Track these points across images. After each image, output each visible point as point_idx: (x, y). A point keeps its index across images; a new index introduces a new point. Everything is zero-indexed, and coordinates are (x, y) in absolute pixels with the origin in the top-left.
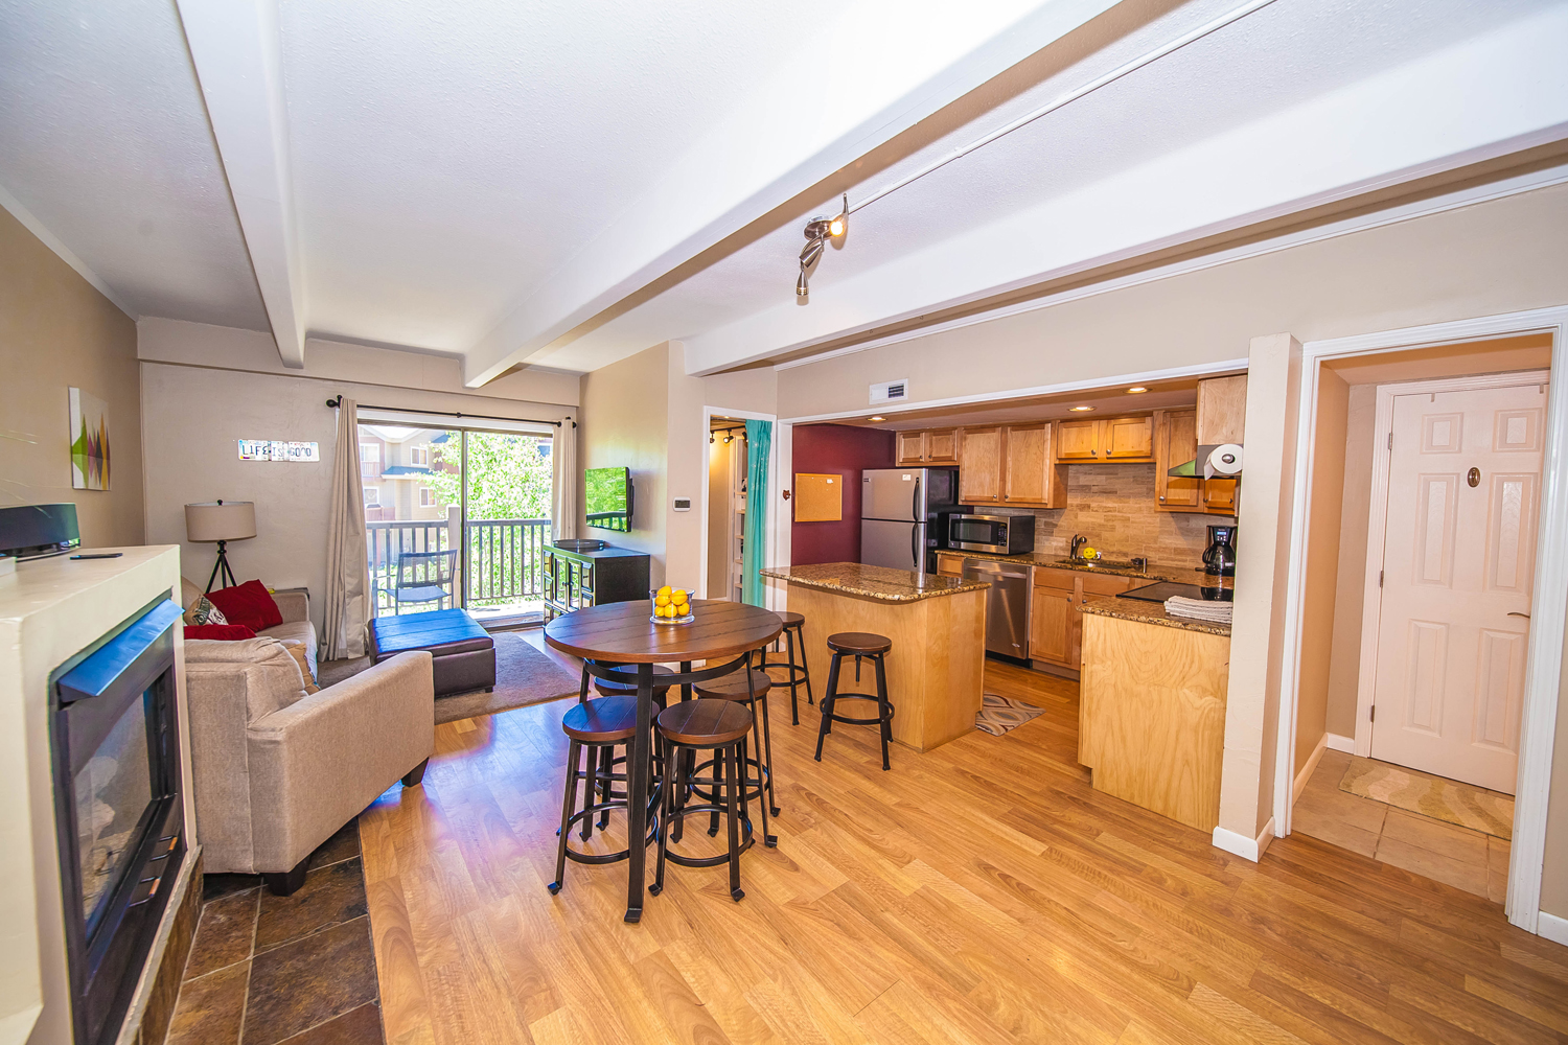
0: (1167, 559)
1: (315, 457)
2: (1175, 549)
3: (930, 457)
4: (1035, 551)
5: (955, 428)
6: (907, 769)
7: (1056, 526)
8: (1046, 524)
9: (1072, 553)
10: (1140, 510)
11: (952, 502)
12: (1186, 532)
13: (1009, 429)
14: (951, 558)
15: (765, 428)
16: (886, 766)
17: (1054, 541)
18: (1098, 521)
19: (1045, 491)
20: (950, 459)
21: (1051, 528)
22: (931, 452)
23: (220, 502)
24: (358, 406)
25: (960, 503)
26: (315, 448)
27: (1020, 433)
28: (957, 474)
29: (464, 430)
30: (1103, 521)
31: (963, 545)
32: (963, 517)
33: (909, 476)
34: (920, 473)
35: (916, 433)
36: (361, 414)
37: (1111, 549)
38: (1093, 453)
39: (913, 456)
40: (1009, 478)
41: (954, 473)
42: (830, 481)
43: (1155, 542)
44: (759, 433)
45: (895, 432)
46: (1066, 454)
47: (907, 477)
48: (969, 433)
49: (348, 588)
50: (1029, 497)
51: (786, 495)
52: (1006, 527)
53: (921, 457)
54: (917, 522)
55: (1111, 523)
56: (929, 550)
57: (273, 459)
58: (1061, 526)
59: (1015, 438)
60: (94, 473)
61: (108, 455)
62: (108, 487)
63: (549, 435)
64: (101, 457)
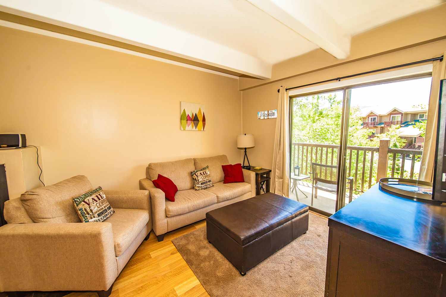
1: (276, 116)
23: (245, 135)
24: (287, 90)
26: (276, 112)
29: (344, 89)
36: (292, 93)
57: (265, 118)
60: (191, 125)
61: (204, 120)
62: (202, 129)
63: (430, 74)
64: (198, 121)
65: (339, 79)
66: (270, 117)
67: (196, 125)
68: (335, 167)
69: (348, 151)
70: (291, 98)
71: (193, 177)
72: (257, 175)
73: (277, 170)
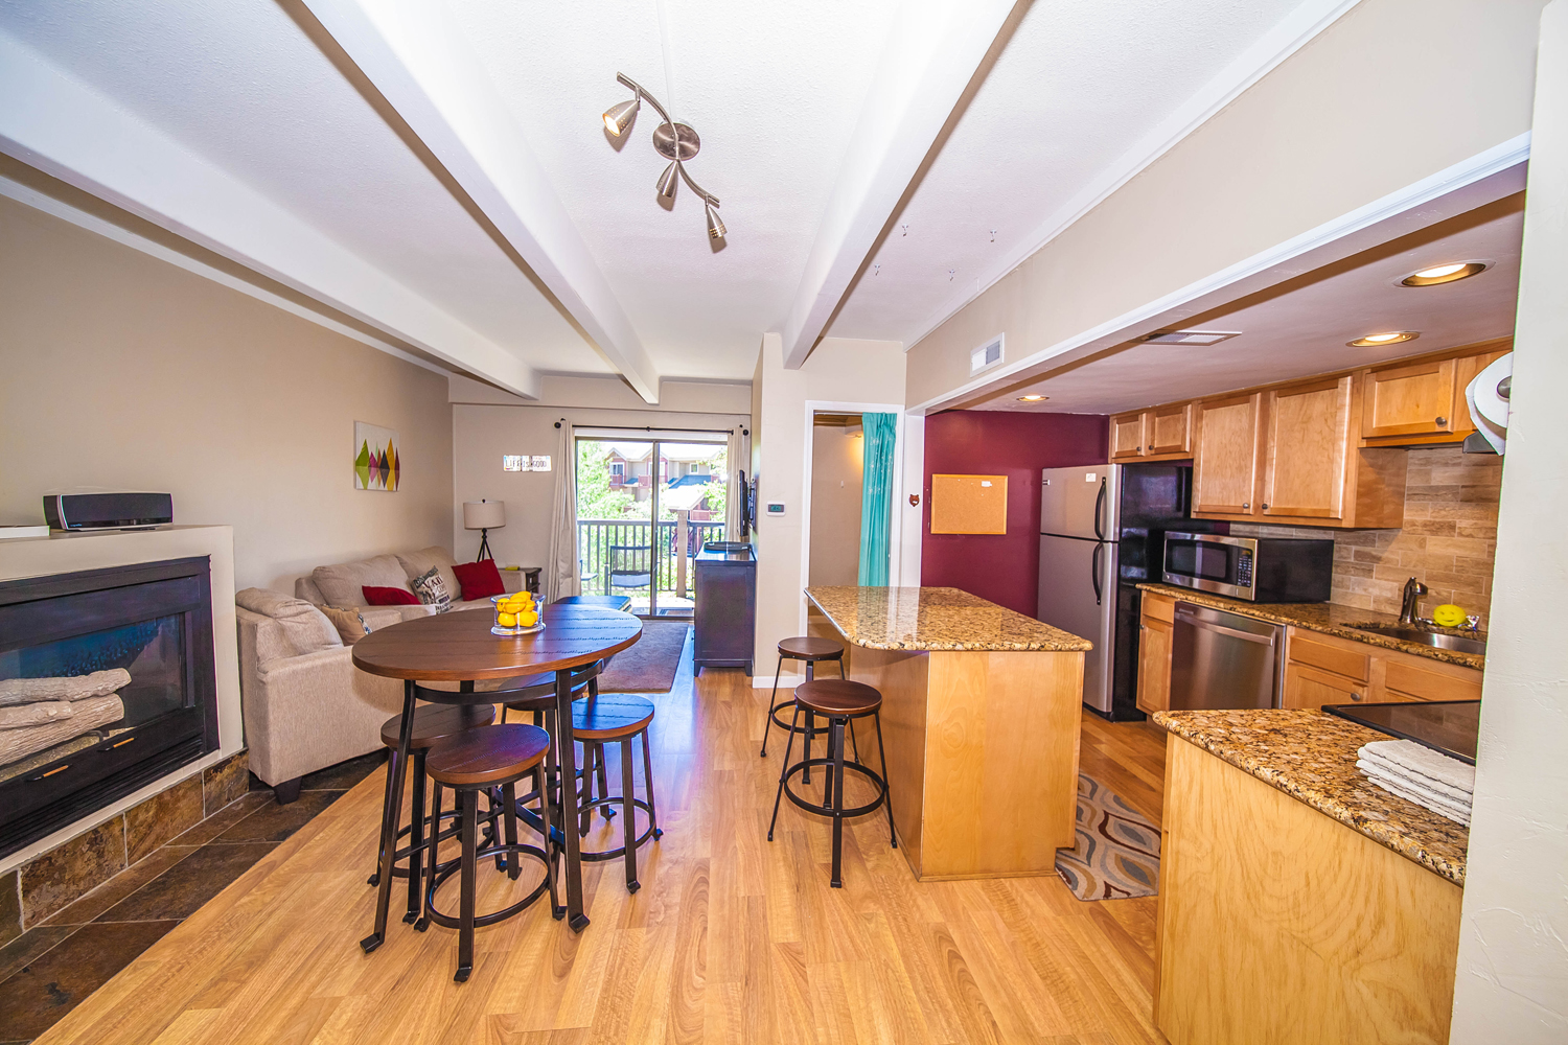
1: (548, 468)
3: (1150, 448)
4: (1331, 601)
5: (1187, 403)
6: (866, 897)
7: (1378, 559)
8: (1358, 554)
9: (1404, 610)
11: (1181, 514)
13: (1273, 394)
14: (1161, 597)
15: (886, 423)
16: (836, 881)
17: (1374, 586)
18: (1474, 554)
19: (1339, 497)
20: (1179, 450)
21: (1367, 564)
22: (1153, 441)
23: (484, 501)
24: (573, 426)
25: (1193, 516)
26: (547, 460)
27: (1294, 401)
28: (1190, 471)
29: (656, 442)
31: (1196, 583)
32: (1197, 537)
33: (1094, 475)
34: (1111, 472)
35: (1131, 416)
36: (579, 432)
38: (1440, 422)
39: (1130, 449)
40: (1272, 475)
41: (1184, 472)
42: (986, 484)
44: (878, 427)
45: (1107, 417)
46: (1380, 428)
47: (1091, 477)
48: (1207, 409)
49: (561, 570)
50: (1306, 507)
51: (913, 500)
52: (1251, 556)
53: (1138, 448)
54: (1102, 540)
56: (1122, 583)
57: (524, 469)
58: (1389, 561)
59: (1284, 409)
60: (376, 479)
61: (397, 467)
62: (395, 489)
63: (724, 443)
64: (388, 468)
65: (648, 429)
66: (535, 469)
67: (385, 479)
68: (647, 548)
69: (659, 528)
70: (577, 438)
71: (420, 590)
72: (527, 576)
73: (560, 563)
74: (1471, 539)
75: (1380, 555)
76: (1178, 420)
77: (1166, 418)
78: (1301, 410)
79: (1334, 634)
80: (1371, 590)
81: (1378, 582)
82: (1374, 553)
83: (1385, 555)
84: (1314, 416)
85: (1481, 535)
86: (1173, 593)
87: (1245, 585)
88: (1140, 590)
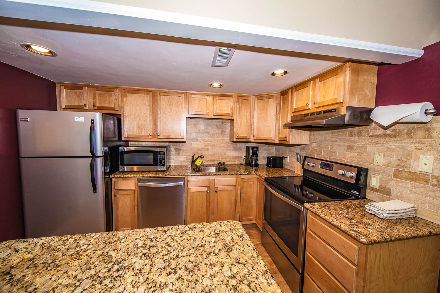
0: (230, 161)
2: (232, 157)
3: (94, 106)
5: (117, 88)
7: (180, 150)
8: (176, 149)
9: (192, 163)
10: (219, 141)
11: (116, 139)
12: (236, 149)
13: (158, 93)
14: (125, 178)
18: (201, 146)
19: (183, 130)
20: (113, 109)
21: (178, 152)
22: (96, 103)
25: (123, 139)
27: (166, 97)
28: (119, 121)
30: (203, 146)
32: (125, 149)
33: (83, 118)
34: (95, 116)
35: (76, 86)
37: (208, 160)
38: (207, 112)
39: (76, 105)
40: (159, 124)
43: (225, 155)
46: (193, 112)
48: (128, 93)
50: (173, 135)
53: (85, 105)
54: (94, 156)
55: (207, 147)
58: (184, 150)
59: (163, 100)
74: (201, 143)
75: (181, 148)
76: (111, 95)
77: (103, 92)
78: (169, 101)
79: (202, 175)
80: (179, 159)
81: (181, 156)
82: (180, 148)
83: (182, 148)
84: (173, 104)
85: (203, 141)
86: (135, 175)
87: (162, 165)
88: (111, 178)
